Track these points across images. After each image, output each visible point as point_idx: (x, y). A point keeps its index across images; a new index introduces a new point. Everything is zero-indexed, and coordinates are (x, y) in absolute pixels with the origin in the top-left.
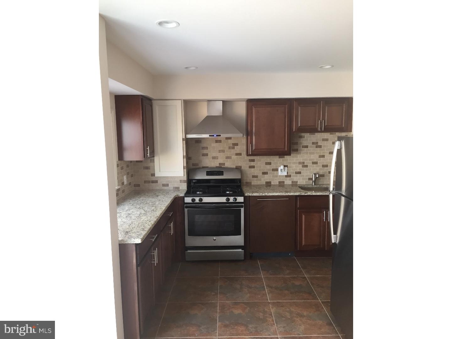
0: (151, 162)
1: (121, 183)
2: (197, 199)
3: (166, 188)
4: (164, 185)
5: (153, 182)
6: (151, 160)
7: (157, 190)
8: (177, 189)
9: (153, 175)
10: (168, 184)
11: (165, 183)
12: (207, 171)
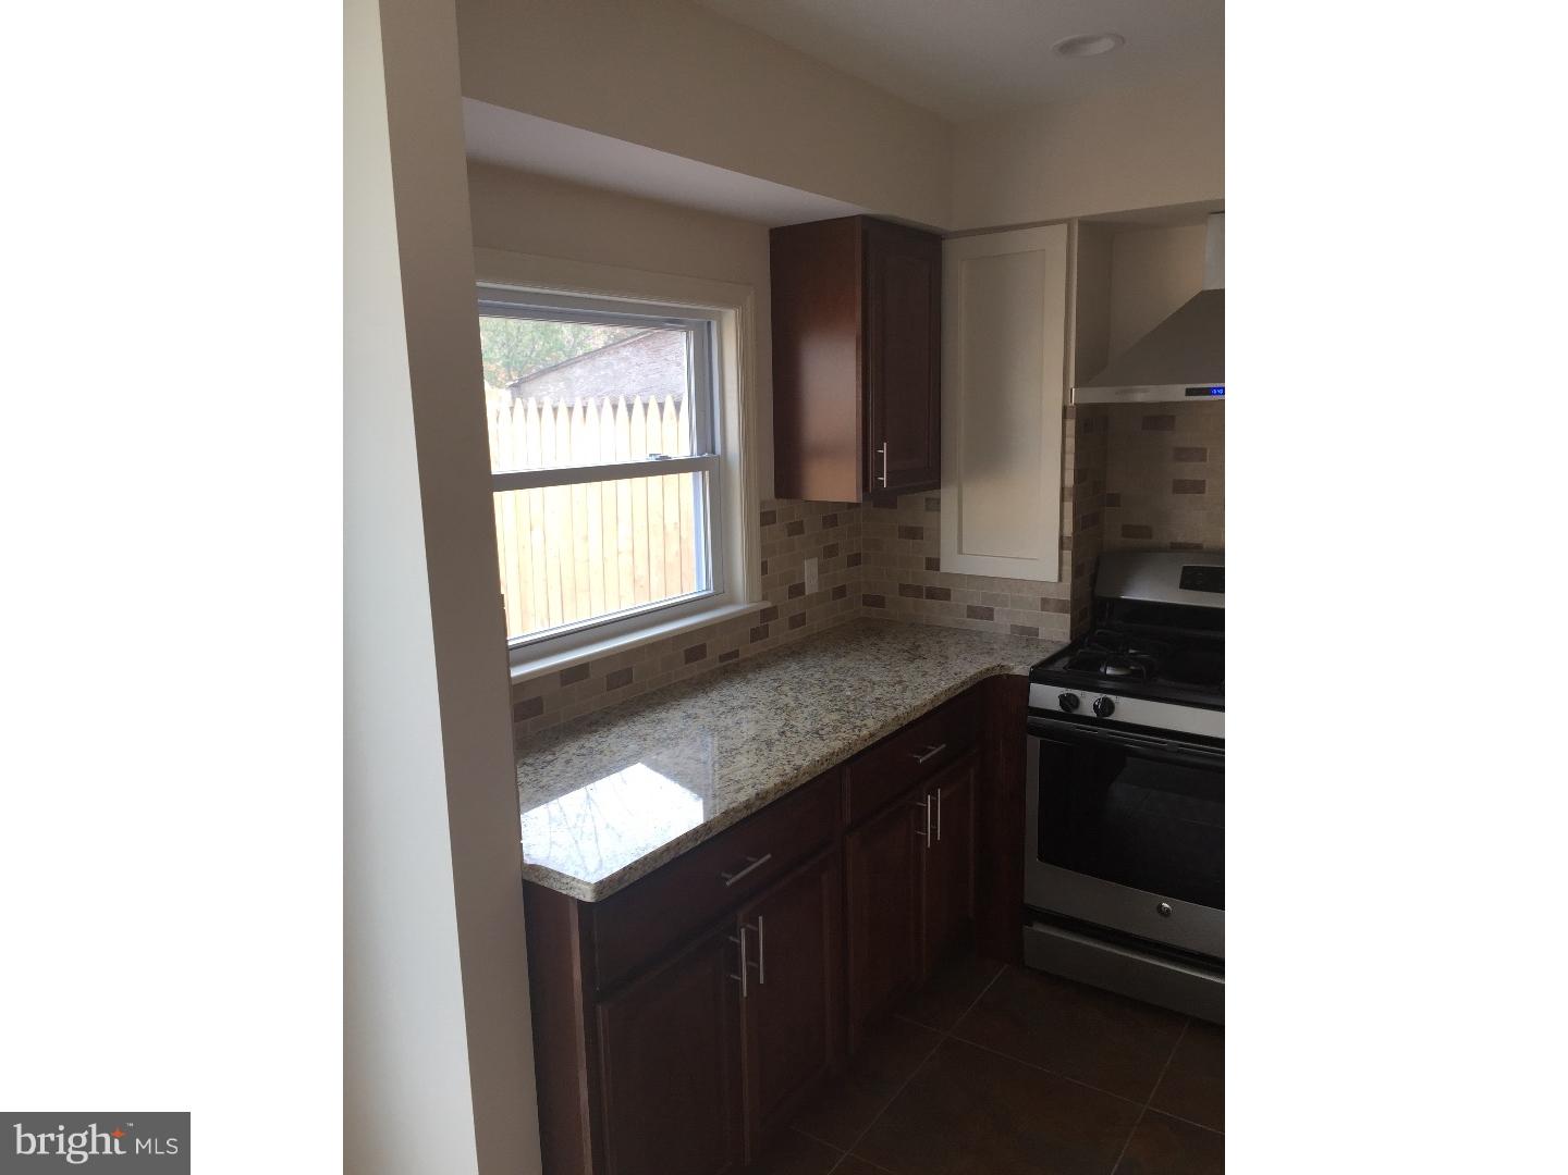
0: (927, 509)
1: (787, 587)
2: (1088, 701)
3: (980, 624)
4: (973, 612)
5: (933, 594)
6: (927, 499)
7: (948, 629)
8: (1028, 635)
9: (933, 564)
10: (992, 610)
11: (977, 603)
12: (1185, 568)
